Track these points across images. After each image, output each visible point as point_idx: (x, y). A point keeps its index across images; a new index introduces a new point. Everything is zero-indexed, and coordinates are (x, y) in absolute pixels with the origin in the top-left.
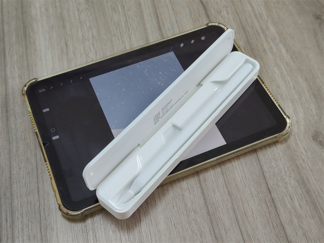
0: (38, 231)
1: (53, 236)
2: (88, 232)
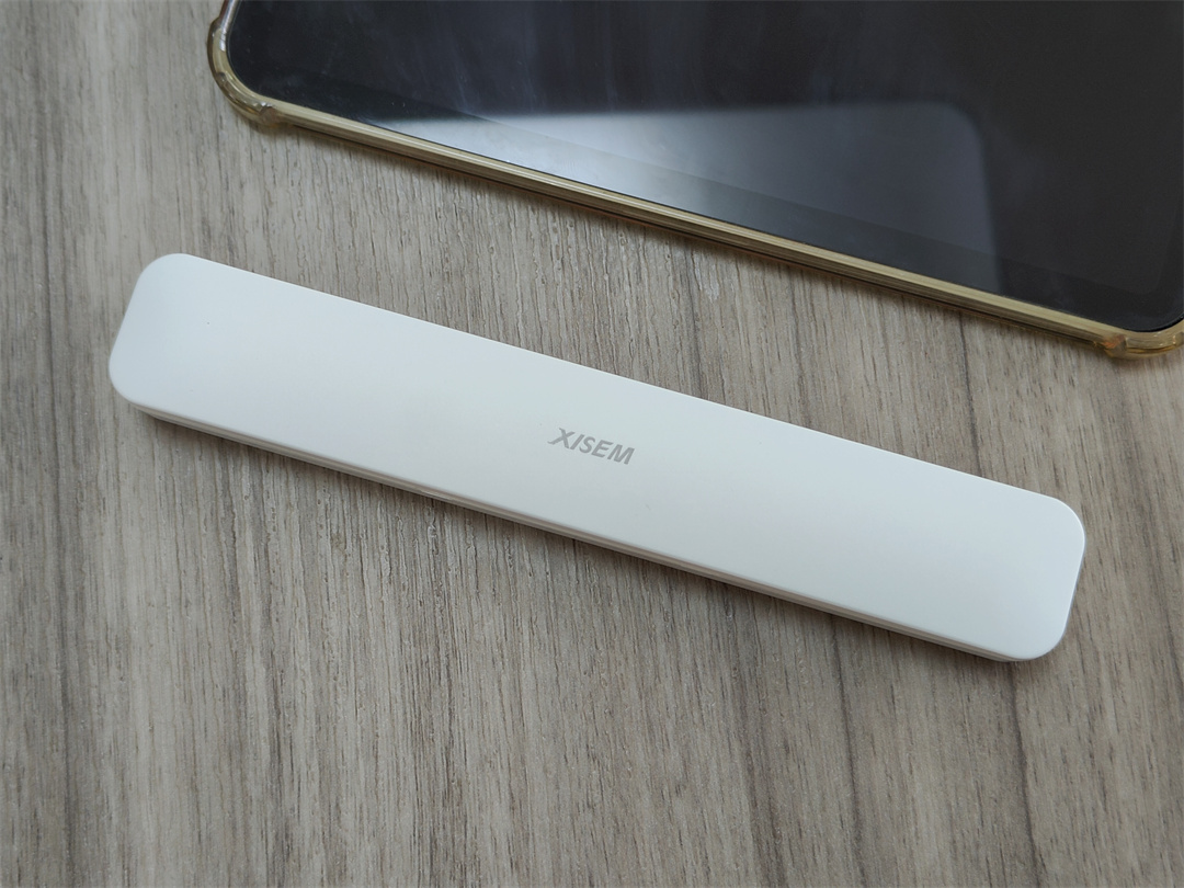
0: (46, 509)
1: (102, 534)
2: (236, 530)
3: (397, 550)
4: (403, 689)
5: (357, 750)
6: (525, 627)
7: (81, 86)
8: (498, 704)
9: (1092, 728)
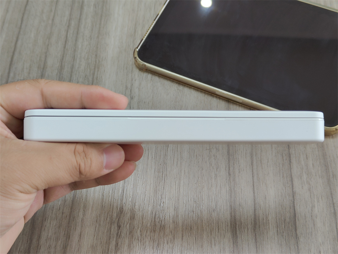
3: (157, 153)
4: (153, 181)
5: (141, 193)
6: (183, 172)
7: (105, 59)
8: (175, 187)
9: (312, 210)
